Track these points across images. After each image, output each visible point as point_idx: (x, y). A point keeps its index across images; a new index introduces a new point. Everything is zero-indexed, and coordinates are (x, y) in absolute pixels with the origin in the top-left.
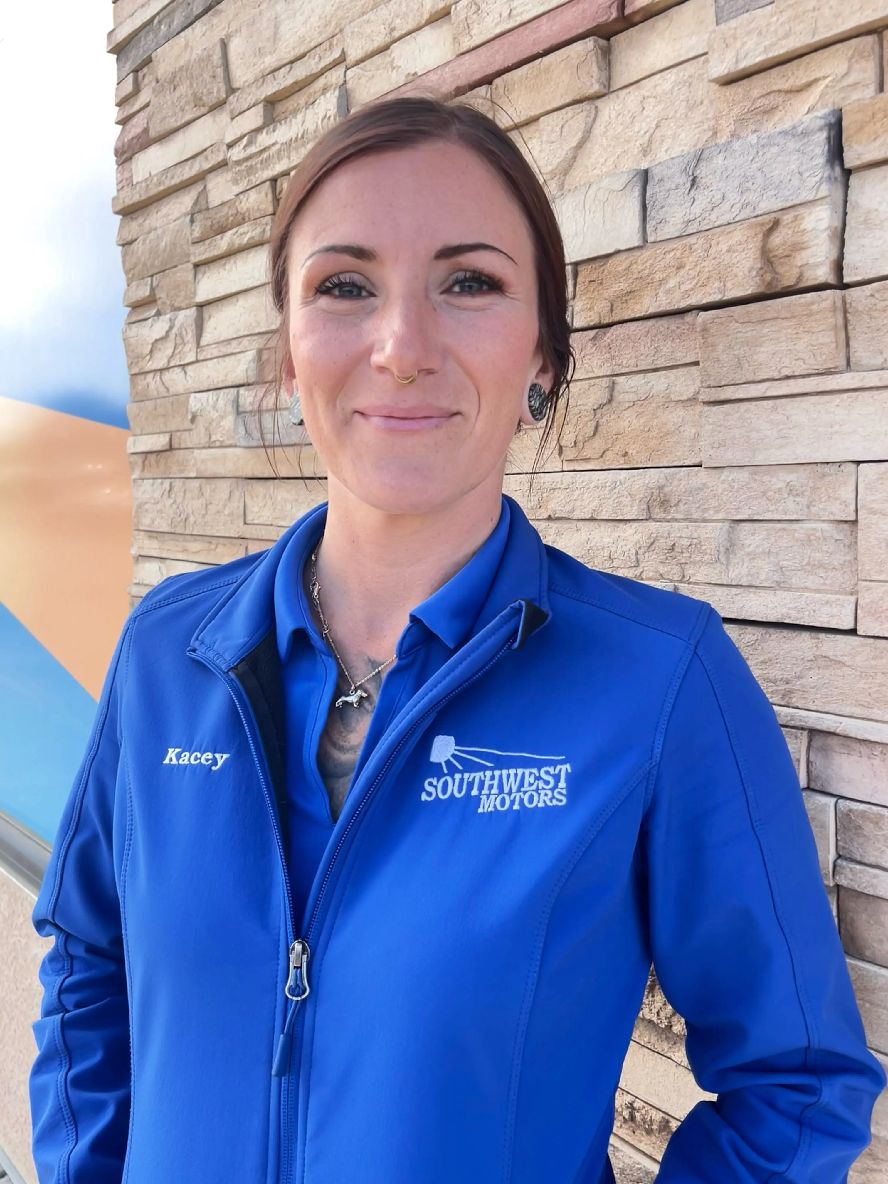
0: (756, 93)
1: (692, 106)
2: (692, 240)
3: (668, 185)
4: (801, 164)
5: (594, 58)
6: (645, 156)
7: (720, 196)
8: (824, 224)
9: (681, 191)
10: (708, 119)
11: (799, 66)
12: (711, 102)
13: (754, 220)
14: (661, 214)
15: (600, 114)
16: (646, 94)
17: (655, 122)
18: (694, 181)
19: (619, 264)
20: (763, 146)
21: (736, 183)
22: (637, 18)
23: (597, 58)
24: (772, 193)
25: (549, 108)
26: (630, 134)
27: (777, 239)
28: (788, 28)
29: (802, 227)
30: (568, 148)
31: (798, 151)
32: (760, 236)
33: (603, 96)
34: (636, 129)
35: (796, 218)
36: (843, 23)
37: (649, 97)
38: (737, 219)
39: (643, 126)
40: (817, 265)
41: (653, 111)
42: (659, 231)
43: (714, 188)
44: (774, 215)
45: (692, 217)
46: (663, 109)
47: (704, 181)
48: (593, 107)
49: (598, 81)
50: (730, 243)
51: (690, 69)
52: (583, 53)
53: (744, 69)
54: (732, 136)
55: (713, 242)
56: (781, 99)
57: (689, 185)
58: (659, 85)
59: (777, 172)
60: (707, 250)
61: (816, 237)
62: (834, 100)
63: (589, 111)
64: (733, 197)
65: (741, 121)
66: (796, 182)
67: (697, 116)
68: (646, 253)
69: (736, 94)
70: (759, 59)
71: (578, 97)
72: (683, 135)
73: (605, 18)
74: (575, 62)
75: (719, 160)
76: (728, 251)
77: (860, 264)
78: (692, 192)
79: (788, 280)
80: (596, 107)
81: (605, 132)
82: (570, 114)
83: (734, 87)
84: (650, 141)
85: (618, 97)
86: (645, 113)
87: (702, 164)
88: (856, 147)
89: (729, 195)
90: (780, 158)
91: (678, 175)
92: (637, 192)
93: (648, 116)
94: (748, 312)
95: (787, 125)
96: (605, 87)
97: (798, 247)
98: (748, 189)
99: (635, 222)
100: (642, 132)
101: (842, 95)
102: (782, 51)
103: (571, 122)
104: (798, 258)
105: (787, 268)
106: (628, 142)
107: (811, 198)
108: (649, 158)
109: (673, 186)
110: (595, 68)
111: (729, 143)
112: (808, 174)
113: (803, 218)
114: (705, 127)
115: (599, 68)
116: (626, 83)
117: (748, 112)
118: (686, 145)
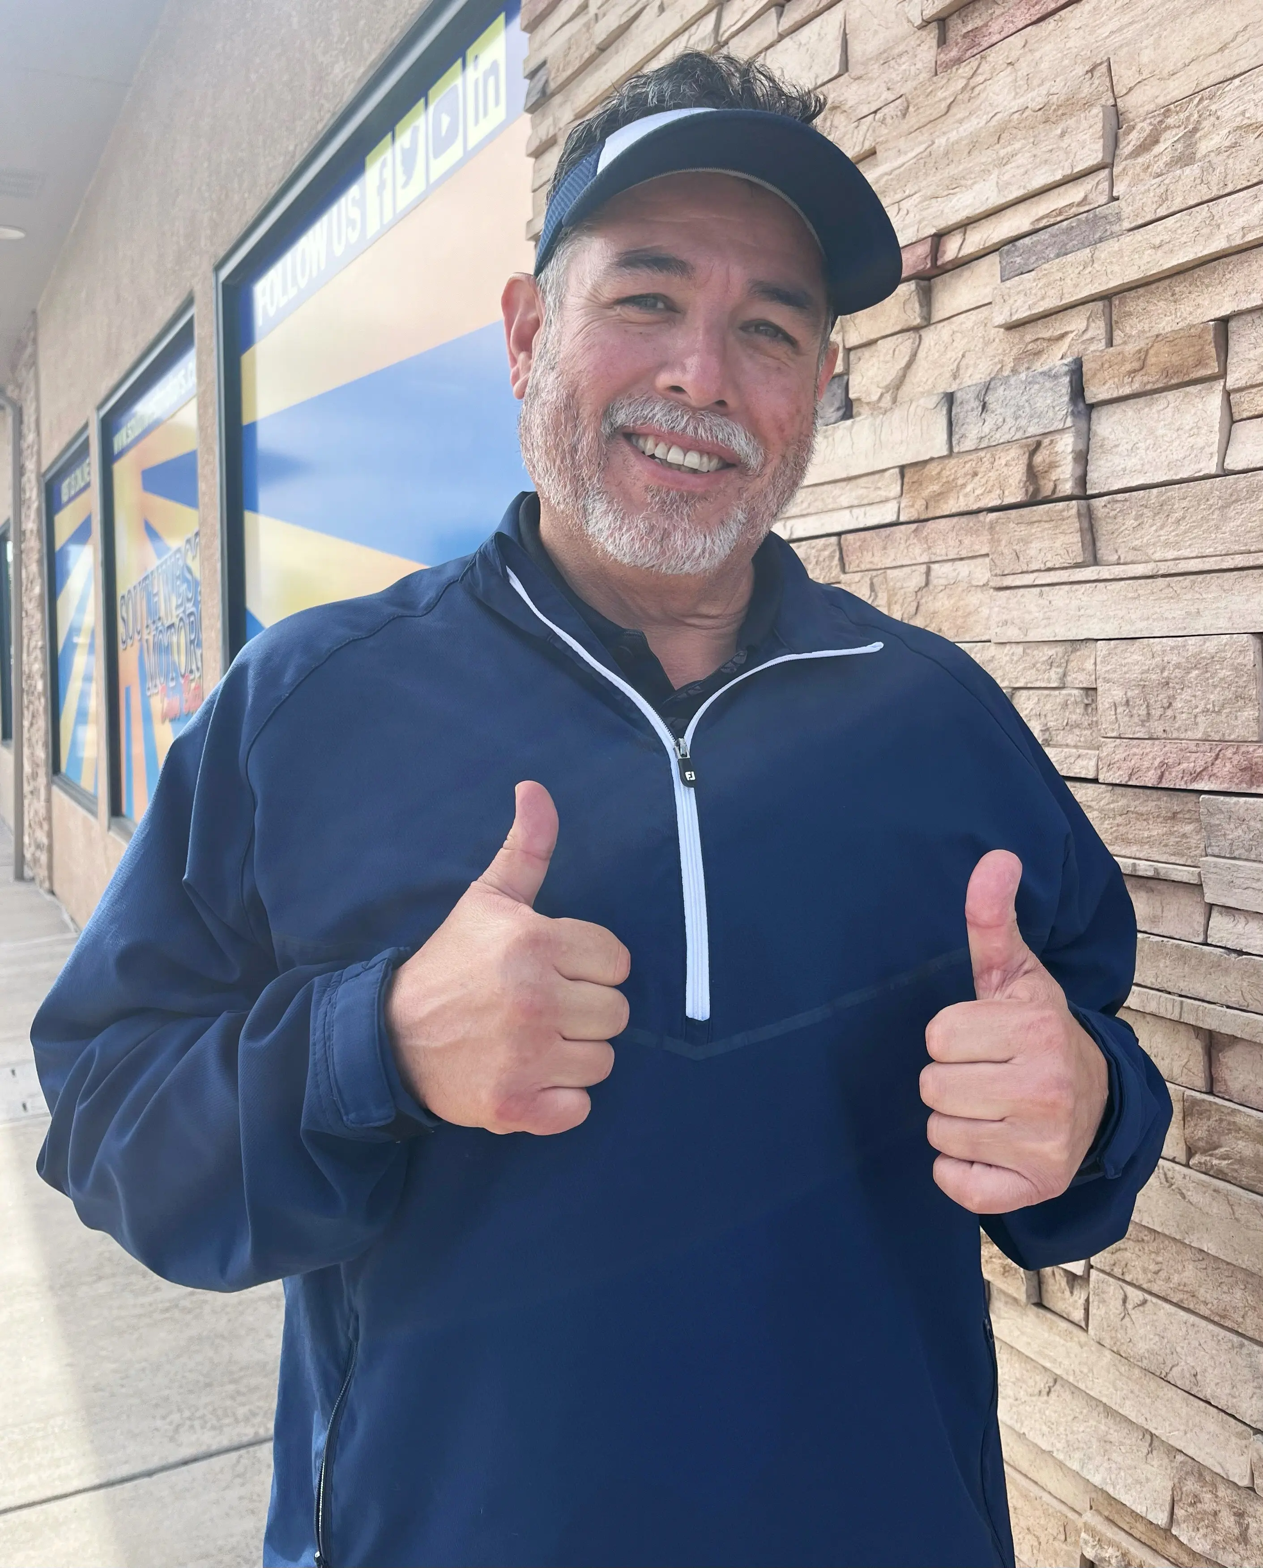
0: (1028, 338)
1: (987, 343)
2: (982, 454)
3: (967, 407)
4: (1054, 400)
5: (916, 297)
6: (955, 379)
7: (1001, 420)
8: (1070, 449)
9: (975, 413)
10: (999, 355)
11: (1056, 319)
12: (1000, 341)
13: (1024, 441)
14: (962, 431)
15: (923, 342)
16: (955, 329)
17: (961, 353)
18: (984, 407)
19: (933, 469)
20: (1029, 383)
21: (1012, 410)
22: (950, 267)
23: (919, 297)
24: (1036, 420)
25: (884, 334)
26: (944, 360)
27: (1038, 459)
28: (1043, 292)
29: (1056, 449)
30: (899, 367)
31: (1052, 389)
32: (1027, 455)
33: (925, 327)
34: (948, 357)
35: (1052, 441)
36: (1080, 292)
37: (957, 332)
38: (1014, 439)
39: (953, 354)
40: (1066, 480)
41: (960, 344)
42: (961, 444)
43: (997, 412)
44: (1038, 438)
45: (983, 435)
46: (968, 343)
47: (991, 406)
48: (918, 336)
49: (920, 316)
50: (1008, 458)
51: (984, 312)
52: (907, 293)
53: (1017, 320)
54: (1012, 371)
55: (997, 457)
56: (1045, 345)
57: (980, 409)
58: (964, 323)
59: (1038, 405)
60: (993, 463)
61: (1065, 458)
62: (1077, 349)
63: (914, 339)
64: (1010, 422)
65: (1018, 360)
66: (1051, 414)
67: (990, 351)
68: (953, 462)
69: (1015, 338)
70: (1025, 315)
71: (905, 327)
72: (980, 366)
73: (923, 266)
74: (902, 300)
75: (1001, 390)
76: (1006, 465)
77: (1097, 481)
78: (983, 415)
79: (1046, 491)
80: (920, 336)
81: (927, 357)
82: (900, 340)
83: (1013, 332)
84: (958, 368)
85: (936, 328)
86: (955, 344)
87: (990, 392)
88: (1092, 388)
89: (1007, 420)
90: (1040, 394)
91: (972, 400)
92: (944, 412)
93: (956, 347)
94: (1021, 516)
95: (1045, 368)
96: (926, 319)
97: (1053, 466)
98: (1020, 416)
99: (945, 436)
100: (952, 360)
101: (1083, 347)
102: (1041, 310)
103: (901, 347)
104: (1054, 474)
105: (1046, 481)
106: (942, 366)
107: (1060, 427)
108: (958, 381)
109: (969, 408)
110: (917, 305)
111: (1008, 376)
112: (1057, 408)
113: (1057, 442)
114: (997, 360)
115: (921, 305)
116: (941, 318)
117: (1023, 352)
118: (983, 373)
